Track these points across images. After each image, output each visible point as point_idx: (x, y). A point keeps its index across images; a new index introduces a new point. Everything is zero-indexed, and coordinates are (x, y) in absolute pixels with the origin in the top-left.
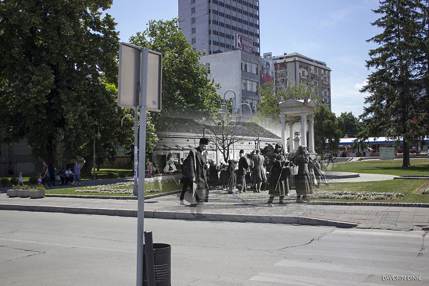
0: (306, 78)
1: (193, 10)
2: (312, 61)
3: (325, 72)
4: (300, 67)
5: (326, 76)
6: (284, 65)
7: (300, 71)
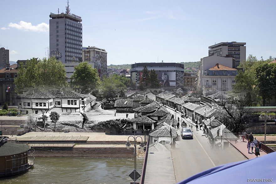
0: (98, 58)
1: (58, 32)
2: (100, 50)
3: (105, 54)
4: (96, 53)
5: (105, 56)
6: (89, 52)
7: (96, 55)
